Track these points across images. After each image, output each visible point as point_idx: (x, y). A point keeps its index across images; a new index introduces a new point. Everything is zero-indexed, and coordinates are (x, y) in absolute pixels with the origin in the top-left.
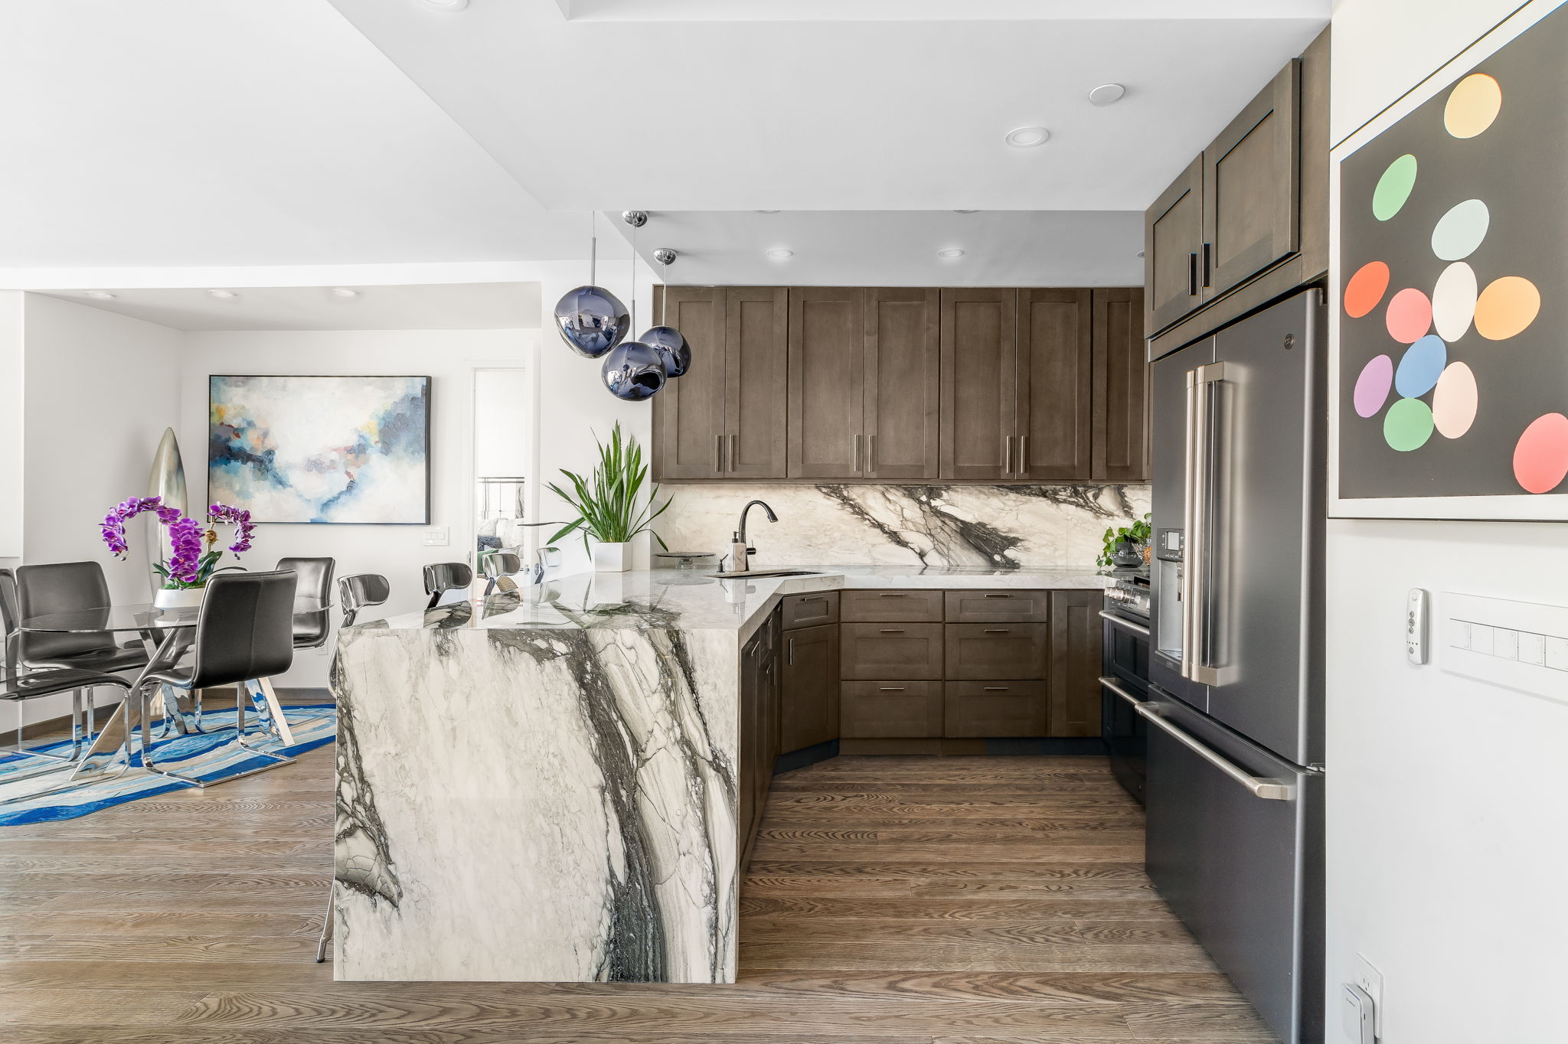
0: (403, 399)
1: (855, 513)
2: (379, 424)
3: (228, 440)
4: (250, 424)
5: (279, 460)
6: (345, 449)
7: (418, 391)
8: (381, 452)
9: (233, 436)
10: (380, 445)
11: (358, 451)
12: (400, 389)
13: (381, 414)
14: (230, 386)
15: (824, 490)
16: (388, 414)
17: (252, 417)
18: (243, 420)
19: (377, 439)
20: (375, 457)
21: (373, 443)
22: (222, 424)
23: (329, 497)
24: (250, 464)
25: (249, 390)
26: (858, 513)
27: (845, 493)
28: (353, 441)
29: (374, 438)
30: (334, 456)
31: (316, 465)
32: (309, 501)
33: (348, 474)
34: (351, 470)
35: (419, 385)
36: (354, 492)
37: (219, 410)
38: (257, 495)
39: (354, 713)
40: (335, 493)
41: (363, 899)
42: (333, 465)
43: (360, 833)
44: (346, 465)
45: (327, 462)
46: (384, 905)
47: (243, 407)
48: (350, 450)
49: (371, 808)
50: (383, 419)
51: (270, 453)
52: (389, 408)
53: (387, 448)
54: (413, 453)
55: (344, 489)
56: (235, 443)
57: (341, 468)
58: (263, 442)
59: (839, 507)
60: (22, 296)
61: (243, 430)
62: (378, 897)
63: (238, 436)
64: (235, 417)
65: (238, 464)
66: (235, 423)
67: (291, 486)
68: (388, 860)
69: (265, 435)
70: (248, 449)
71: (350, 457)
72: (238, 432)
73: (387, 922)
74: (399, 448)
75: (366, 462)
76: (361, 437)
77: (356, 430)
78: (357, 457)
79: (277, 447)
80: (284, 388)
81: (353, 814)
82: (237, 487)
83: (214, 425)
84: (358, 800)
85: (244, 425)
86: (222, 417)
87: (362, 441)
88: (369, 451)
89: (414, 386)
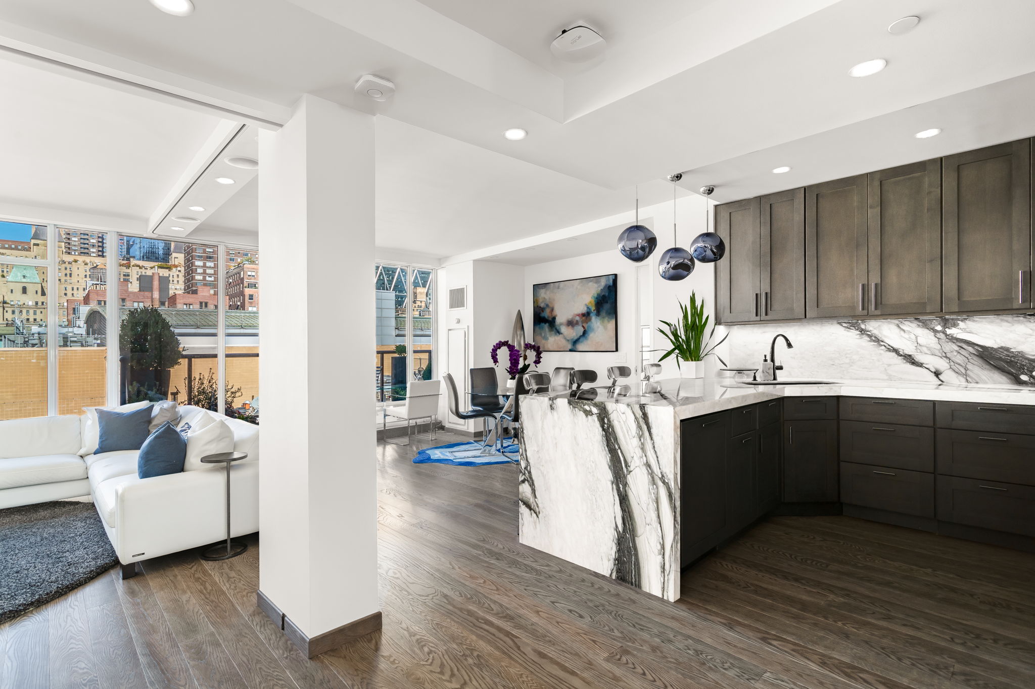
0: (605, 287)
1: (872, 341)
2: (595, 301)
3: (540, 313)
4: (547, 305)
5: (559, 320)
7: (611, 282)
8: (596, 315)
9: (541, 312)
10: (595, 311)
11: (586, 316)
12: (603, 282)
13: (596, 295)
14: (540, 289)
15: (844, 325)
16: (598, 295)
17: (548, 301)
18: (545, 304)
19: (594, 309)
20: (594, 318)
21: (593, 311)
22: (538, 306)
23: (576, 338)
24: (547, 324)
25: (547, 290)
26: (874, 341)
27: (863, 326)
28: (585, 310)
29: (593, 308)
30: (578, 318)
31: (571, 323)
32: (568, 340)
33: (583, 326)
34: (584, 325)
35: (611, 278)
36: (586, 335)
37: (536, 300)
38: (550, 338)
40: (578, 336)
42: (577, 323)
43: (526, 482)
44: (583, 322)
45: (575, 322)
47: (545, 298)
48: (583, 315)
49: (530, 472)
50: (597, 298)
51: (554, 318)
52: (599, 292)
53: (598, 313)
54: (609, 314)
55: (582, 334)
56: (543, 315)
57: (580, 323)
58: (552, 313)
59: (858, 337)
60: (472, 261)
61: (545, 308)
62: (532, 511)
63: (543, 311)
65: (543, 324)
66: (542, 306)
67: (561, 333)
69: (552, 310)
70: (546, 317)
71: (584, 318)
72: (543, 309)
73: (535, 523)
74: (603, 313)
75: (590, 320)
76: (588, 308)
77: (586, 305)
78: (586, 318)
79: (556, 316)
80: (558, 288)
81: (524, 474)
82: (543, 335)
83: (535, 307)
84: (526, 468)
85: (545, 306)
86: (537, 303)
87: (588, 310)
88: (591, 315)
89: (609, 280)
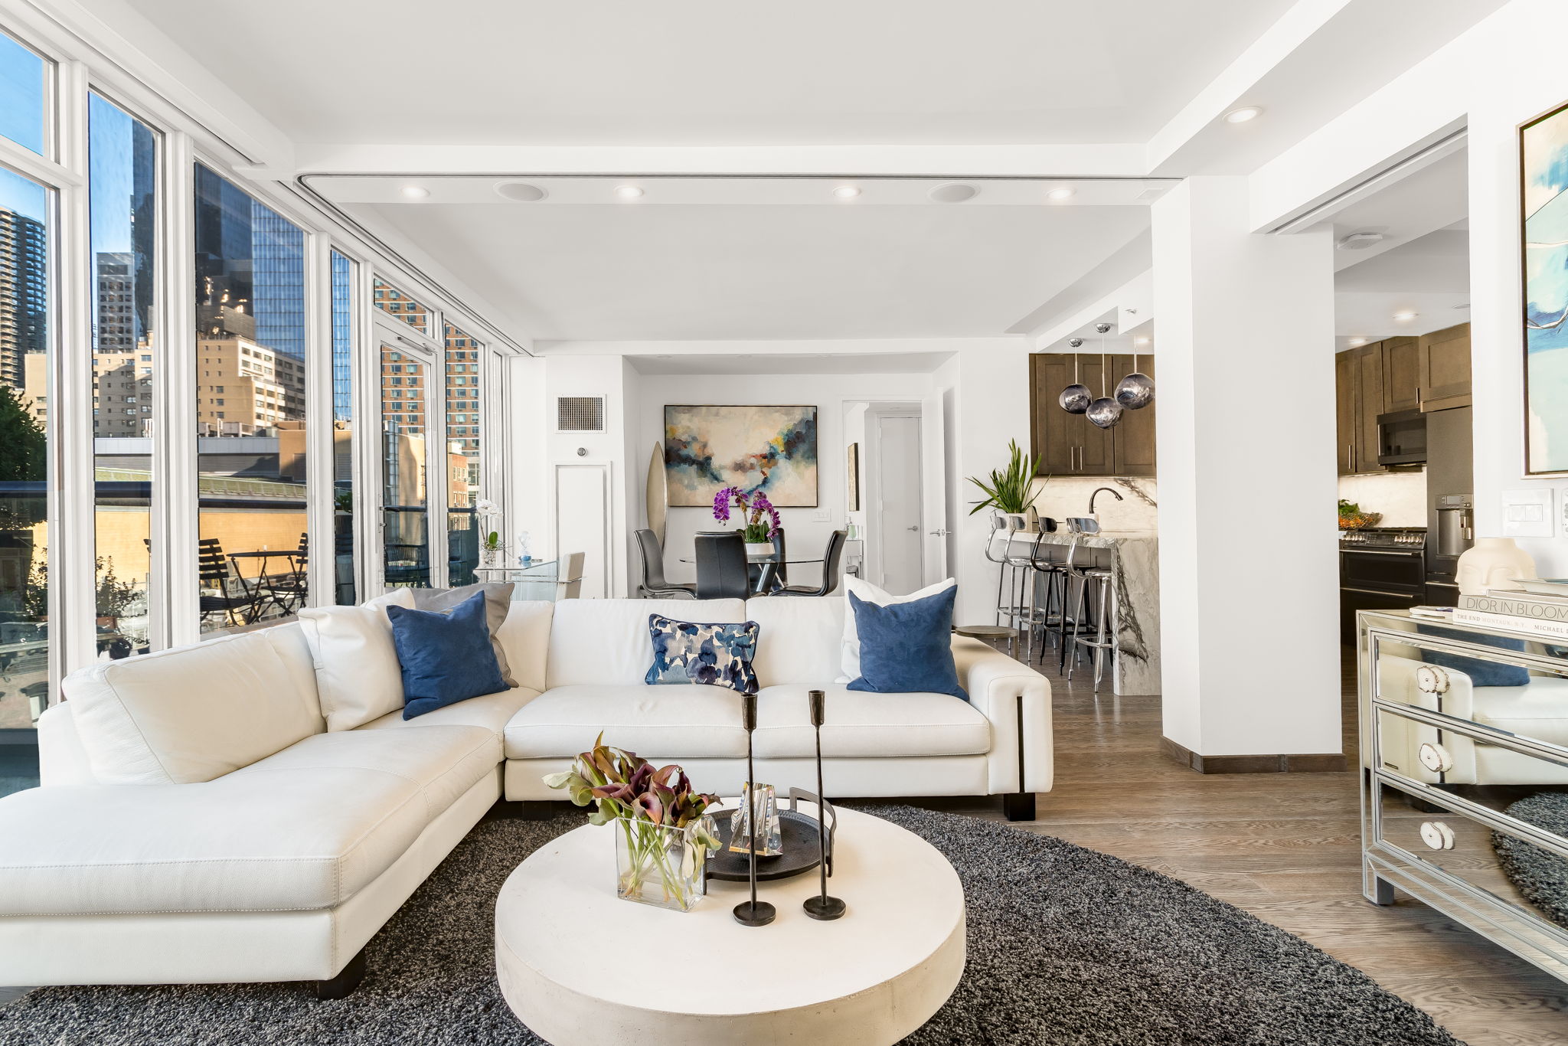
0: (800, 422)
1: (1139, 496)
2: (784, 439)
3: (679, 450)
4: (695, 439)
5: (715, 463)
6: (761, 455)
7: (811, 417)
8: (786, 458)
9: (682, 447)
10: (785, 453)
11: (770, 458)
12: (798, 415)
13: (785, 432)
14: (679, 413)
15: (1120, 482)
16: (790, 431)
17: (695, 433)
18: (688, 436)
19: (783, 449)
20: (782, 462)
21: (780, 452)
22: (674, 439)
23: (750, 488)
24: (695, 466)
25: (692, 416)
26: (1141, 497)
27: (1133, 484)
28: (766, 450)
29: (780, 449)
30: (753, 460)
31: (740, 467)
33: (763, 473)
34: (764, 470)
35: (811, 411)
36: (769, 484)
37: (672, 429)
38: (700, 487)
39: (1125, 576)
40: (754, 486)
41: (1131, 658)
42: (752, 467)
43: (1129, 629)
44: (762, 466)
45: (748, 465)
46: (1141, 661)
47: (689, 427)
48: (764, 457)
49: (1134, 618)
50: (787, 435)
51: (709, 458)
52: (791, 428)
53: (789, 455)
54: (808, 458)
55: (761, 483)
56: (684, 452)
57: (758, 468)
58: (703, 451)
59: (1130, 492)
60: (621, 357)
61: (689, 442)
62: (1138, 658)
63: (685, 447)
64: (683, 434)
65: (686, 466)
66: (684, 438)
67: (723, 481)
68: (1142, 641)
69: (705, 446)
70: (692, 456)
71: (764, 461)
72: (686, 444)
73: (1142, 669)
74: (798, 456)
75: (775, 464)
76: (771, 447)
77: (768, 443)
78: (769, 462)
79: (713, 455)
80: (717, 414)
81: (1126, 621)
82: (686, 482)
83: (669, 439)
84: (1128, 614)
85: (689, 439)
86: (673, 434)
87: (772, 451)
88: (777, 457)
89: (807, 414)
